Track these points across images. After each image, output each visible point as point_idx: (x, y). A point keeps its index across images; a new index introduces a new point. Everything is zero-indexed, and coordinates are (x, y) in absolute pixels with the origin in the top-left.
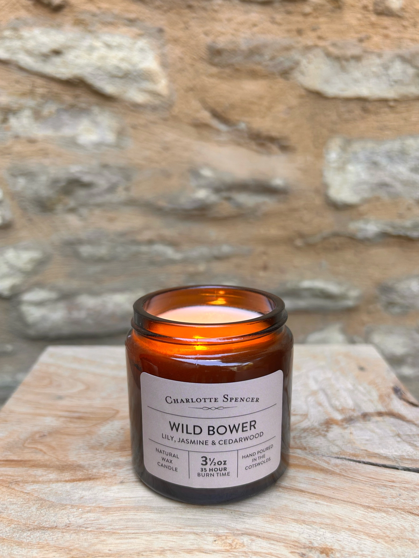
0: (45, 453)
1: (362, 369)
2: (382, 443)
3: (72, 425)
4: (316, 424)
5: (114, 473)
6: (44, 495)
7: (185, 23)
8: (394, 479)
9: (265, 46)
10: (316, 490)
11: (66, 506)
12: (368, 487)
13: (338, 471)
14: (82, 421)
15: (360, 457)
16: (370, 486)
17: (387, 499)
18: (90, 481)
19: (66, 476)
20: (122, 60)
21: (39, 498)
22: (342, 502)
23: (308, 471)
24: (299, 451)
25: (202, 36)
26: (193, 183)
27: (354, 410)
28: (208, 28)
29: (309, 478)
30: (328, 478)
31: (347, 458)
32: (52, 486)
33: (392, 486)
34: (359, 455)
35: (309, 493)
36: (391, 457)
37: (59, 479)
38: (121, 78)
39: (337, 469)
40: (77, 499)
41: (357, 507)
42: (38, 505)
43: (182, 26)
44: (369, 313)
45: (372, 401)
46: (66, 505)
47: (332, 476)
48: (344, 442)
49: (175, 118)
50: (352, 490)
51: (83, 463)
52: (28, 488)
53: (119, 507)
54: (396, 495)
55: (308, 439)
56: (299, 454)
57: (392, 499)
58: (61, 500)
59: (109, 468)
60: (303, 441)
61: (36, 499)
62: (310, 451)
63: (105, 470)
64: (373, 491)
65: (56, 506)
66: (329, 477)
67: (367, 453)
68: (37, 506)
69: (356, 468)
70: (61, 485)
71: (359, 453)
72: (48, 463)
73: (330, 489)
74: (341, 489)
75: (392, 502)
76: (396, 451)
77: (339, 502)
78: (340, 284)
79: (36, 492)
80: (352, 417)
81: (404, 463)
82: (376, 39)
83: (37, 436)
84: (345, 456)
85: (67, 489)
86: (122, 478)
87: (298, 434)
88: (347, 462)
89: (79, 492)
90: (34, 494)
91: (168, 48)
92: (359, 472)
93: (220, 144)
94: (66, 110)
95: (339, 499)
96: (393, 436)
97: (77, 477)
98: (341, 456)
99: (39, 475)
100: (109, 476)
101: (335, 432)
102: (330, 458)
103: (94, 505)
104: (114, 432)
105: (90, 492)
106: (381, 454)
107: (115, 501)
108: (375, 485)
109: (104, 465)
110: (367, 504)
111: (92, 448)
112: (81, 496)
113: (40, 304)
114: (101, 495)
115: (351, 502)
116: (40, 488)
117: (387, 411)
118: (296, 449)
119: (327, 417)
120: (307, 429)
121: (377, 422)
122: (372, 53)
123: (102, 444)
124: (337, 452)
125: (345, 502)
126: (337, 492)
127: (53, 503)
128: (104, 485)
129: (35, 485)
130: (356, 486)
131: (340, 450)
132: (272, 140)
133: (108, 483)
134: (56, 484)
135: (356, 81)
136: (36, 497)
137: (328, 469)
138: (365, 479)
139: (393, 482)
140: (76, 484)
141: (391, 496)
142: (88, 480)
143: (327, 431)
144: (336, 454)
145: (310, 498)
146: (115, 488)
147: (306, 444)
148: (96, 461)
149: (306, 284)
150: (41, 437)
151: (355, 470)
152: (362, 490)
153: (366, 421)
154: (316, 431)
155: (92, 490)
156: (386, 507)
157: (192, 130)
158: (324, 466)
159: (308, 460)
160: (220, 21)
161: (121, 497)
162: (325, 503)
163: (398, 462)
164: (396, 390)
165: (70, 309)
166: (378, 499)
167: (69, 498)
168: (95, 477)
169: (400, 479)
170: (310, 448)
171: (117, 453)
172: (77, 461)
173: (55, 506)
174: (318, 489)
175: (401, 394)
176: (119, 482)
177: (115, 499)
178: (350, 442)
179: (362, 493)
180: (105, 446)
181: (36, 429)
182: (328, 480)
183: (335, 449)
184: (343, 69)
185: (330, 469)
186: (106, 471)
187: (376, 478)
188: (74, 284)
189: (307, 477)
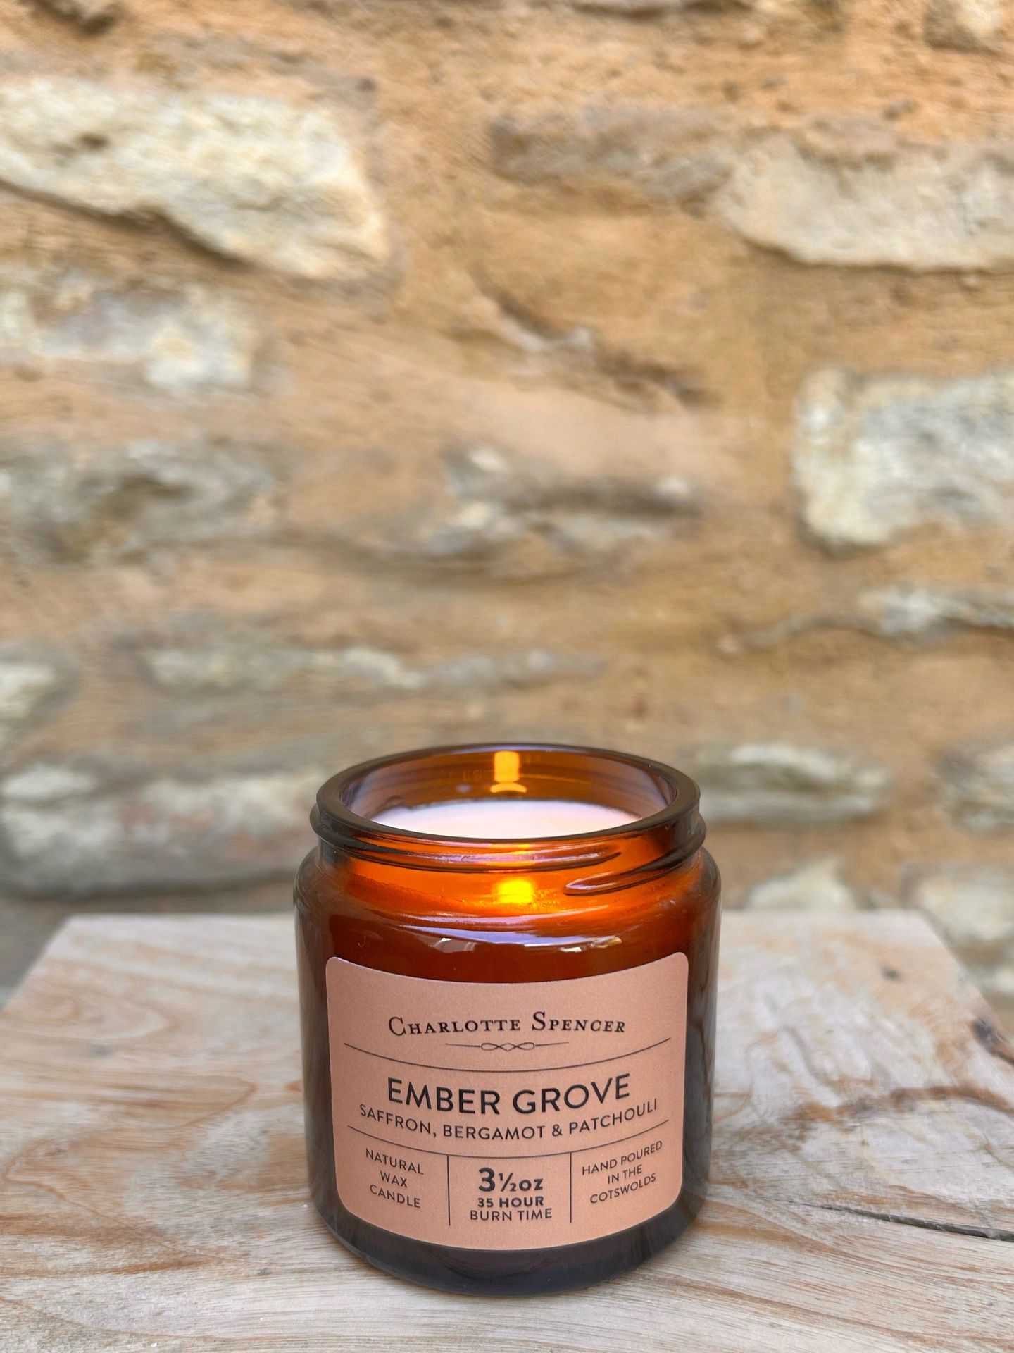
0: (61, 1197)
1: (892, 975)
2: (944, 1169)
3: (132, 1123)
4: (772, 1120)
5: (243, 1248)
6: (59, 1307)
7: (432, 65)
8: (977, 1264)
9: (641, 126)
10: (771, 1292)
11: (116, 1335)
12: (907, 1282)
13: (829, 1242)
14: (159, 1112)
15: (887, 1206)
16: (913, 1282)
17: (957, 1314)
18: (181, 1270)
19: (117, 1257)
20: (267, 162)
21: (45, 1314)
22: (840, 1322)
23: (750, 1243)
24: (727, 1190)
25: (477, 100)
26: (452, 488)
27: (871, 1083)
28: (490, 80)
29: (753, 1260)
30: (802, 1261)
31: (853, 1208)
32: (80, 1285)
33: (971, 1281)
34: (885, 1200)
35: (753, 1299)
36: (968, 1205)
37: (99, 1265)
38: (263, 209)
39: (827, 1237)
40: (147, 1318)
41: (880, 1335)
42: (43, 1333)
43: (424, 73)
44: (911, 827)
45: (918, 1060)
46: (117, 1333)
47: (812, 1255)
48: (846, 1166)
49: (405, 317)
50: (865, 1292)
51: (161, 1223)
52: (16, 1288)
53: (257, 1339)
54: (979, 1305)
55: (752, 1157)
56: (727, 1198)
57: (970, 1314)
58: (104, 1319)
59: (230, 1235)
60: (738, 1164)
61: (37, 1318)
62: (755, 1191)
63: (219, 1242)
64: (921, 1294)
65: (90, 1336)
66: (808, 1258)
67: (904, 1195)
68: (39, 1335)
69: (876, 1234)
70: (105, 1281)
71: (883, 1195)
72: (70, 1222)
73: (808, 1289)
74: (836, 1289)
75: (970, 1323)
76: (979, 1190)
77: (831, 1323)
78: (834, 753)
79: (39, 1299)
80: (867, 1102)
81: (1002, 1221)
82: (932, 111)
83: (41, 1152)
84: (848, 1203)
85: (120, 1291)
86: (264, 1261)
87: (726, 1147)
88: (852, 1219)
89: (151, 1299)
90: (34, 1305)
91: (387, 133)
92: (884, 1245)
93: (523, 384)
94: (117, 294)
95: (832, 1315)
96: (972, 1151)
97: (145, 1261)
98: (838, 1203)
99: (45, 1254)
100: (229, 1257)
101: (821, 1140)
102: (809, 1208)
103: (190, 1332)
104: (244, 1142)
105: (181, 1298)
106: (942, 1199)
107: (243, 1322)
108: (925, 1279)
109: (218, 1229)
110: (905, 1329)
111: (187, 1183)
112: (157, 1310)
113: (48, 805)
114: (208, 1306)
115: (863, 1324)
116: (49, 1288)
117: (957, 1084)
118: (720, 1186)
119: (801, 1102)
120: (749, 1133)
121: (931, 1113)
122: (920, 147)
123: (213, 1173)
124: (827, 1192)
125: (848, 1324)
126: (827, 1298)
127: (84, 1327)
128: (217, 1280)
129: (36, 1280)
130: (875, 1281)
131: (835, 1189)
132: (659, 374)
133: (228, 1276)
134: (91, 1278)
135: (879, 222)
136: (38, 1311)
137: (803, 1237)
138: (900, 1263)
139: (973, 1269)
140: (145, 1277)
141: (967, 1308)
142: (176, 1268)
143: (801, 1138)
144: (826, 1197)
145: (756, 1312)
146: (246, 1288)
147: (745, 1172)
148: (196, 1217)
149: (747, 753)
150: (50, 1154)
151: (874, 1238)
152: (891, 1292)
153: (902, 1112)
154: (773, 1137)
155: (186, 1293)
156: (954, 1336)
157: (451, 350)
158: (793, 1229)
159: (750, 1213)
160: (524, 60)
161: (261, 1311)
162: (797, 1326)
163: (986, 1219)
164: (982, 1031)
165: (128, 819)
166: (934, 1314)
167: (126, 1316)
168: (193, 1259)
169: (991, 1263)
170: (755, 1181)
171: (250, 1196)
172: (145, 1219)
173: (88, 1335)
174: (777, 1290)
175: (995, 1040)
176: (255, 1272)
177: (247, 1316)
178: (861, 1165)
179: (890, 1299)
180: (218, 1177)
181: (38, 1133)
182: (804, 1266)
183: (824, 1186)
184: (845, 189)
185: (809, 1236)
186: (223, 1245)
187: (929, 1259)
188: (140, 753)
189: (748, 1259)
